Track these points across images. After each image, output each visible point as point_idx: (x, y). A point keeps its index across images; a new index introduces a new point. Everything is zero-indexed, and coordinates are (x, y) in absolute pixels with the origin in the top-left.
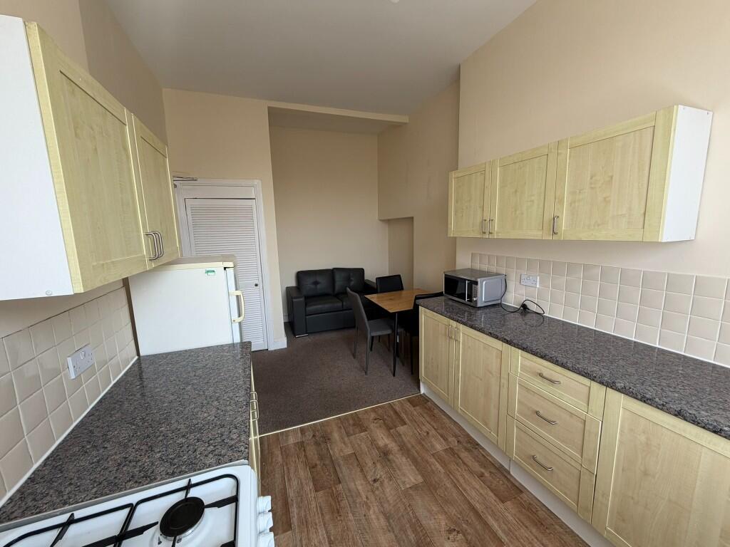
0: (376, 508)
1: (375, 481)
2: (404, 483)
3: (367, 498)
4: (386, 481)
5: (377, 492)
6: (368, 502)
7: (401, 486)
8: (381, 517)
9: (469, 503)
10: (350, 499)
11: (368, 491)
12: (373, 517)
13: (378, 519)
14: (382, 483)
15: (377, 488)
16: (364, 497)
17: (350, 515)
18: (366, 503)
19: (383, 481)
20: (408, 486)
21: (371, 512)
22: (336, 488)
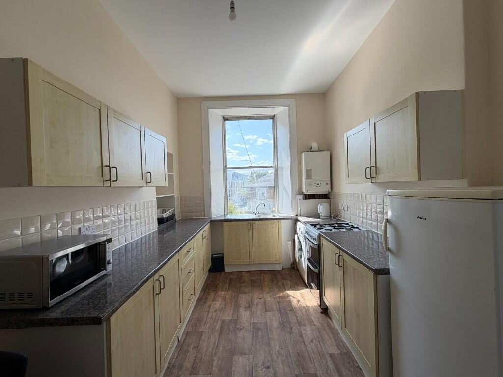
0: (274, 350)
1: (268, 367)
2: (248, 359)
3: (277, 357)
4: (260, 364)
5: (270, 359)
6: (277, 355)
7: (251, 357)
8: (272, 345)
9: (219, 337)
10: (290, 361)
11: (275, 361)
12: (277, 347)
13: (275, 345)
14: (264, 364)
15: (268, 362)
16: (280, 359)
17: (291, 351)
18: (279, 355)
19: (262, 366)
20: (247, 356)
21: (277, 349)
22: (300, 371)
